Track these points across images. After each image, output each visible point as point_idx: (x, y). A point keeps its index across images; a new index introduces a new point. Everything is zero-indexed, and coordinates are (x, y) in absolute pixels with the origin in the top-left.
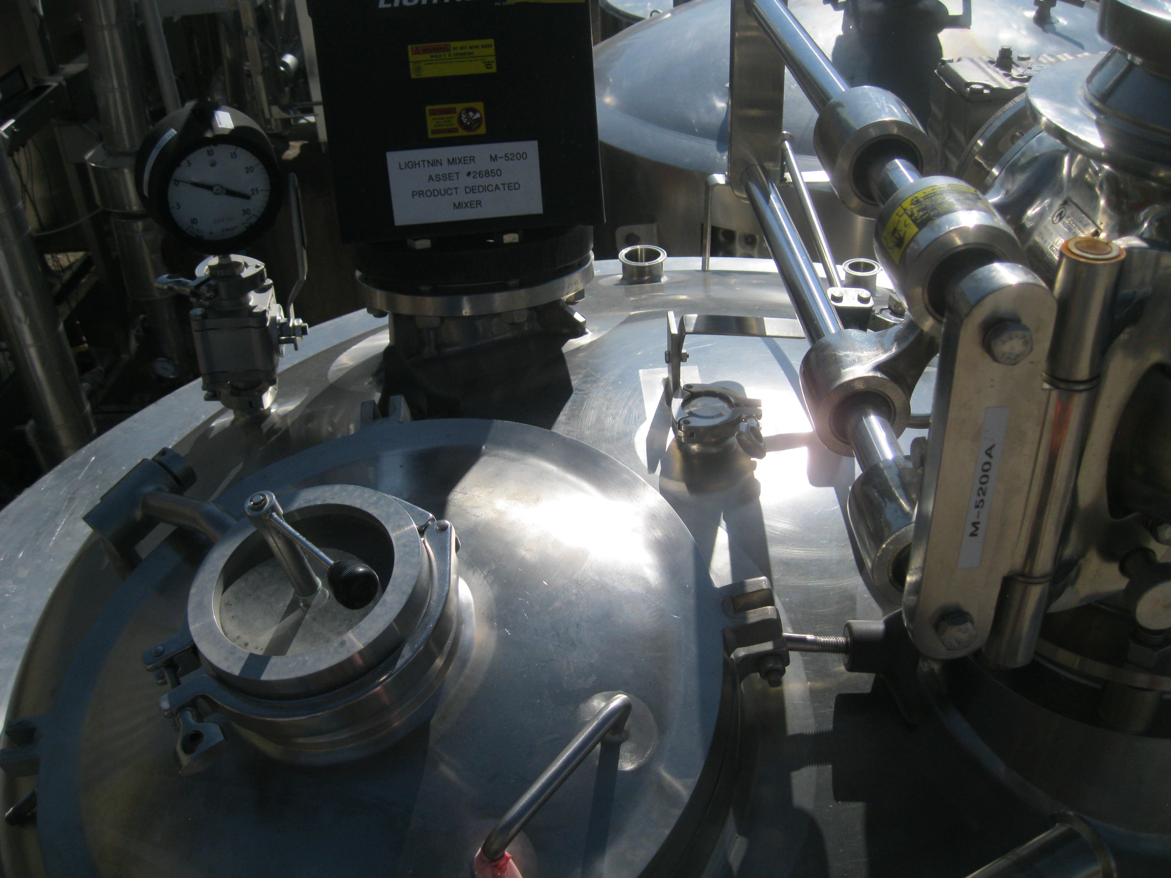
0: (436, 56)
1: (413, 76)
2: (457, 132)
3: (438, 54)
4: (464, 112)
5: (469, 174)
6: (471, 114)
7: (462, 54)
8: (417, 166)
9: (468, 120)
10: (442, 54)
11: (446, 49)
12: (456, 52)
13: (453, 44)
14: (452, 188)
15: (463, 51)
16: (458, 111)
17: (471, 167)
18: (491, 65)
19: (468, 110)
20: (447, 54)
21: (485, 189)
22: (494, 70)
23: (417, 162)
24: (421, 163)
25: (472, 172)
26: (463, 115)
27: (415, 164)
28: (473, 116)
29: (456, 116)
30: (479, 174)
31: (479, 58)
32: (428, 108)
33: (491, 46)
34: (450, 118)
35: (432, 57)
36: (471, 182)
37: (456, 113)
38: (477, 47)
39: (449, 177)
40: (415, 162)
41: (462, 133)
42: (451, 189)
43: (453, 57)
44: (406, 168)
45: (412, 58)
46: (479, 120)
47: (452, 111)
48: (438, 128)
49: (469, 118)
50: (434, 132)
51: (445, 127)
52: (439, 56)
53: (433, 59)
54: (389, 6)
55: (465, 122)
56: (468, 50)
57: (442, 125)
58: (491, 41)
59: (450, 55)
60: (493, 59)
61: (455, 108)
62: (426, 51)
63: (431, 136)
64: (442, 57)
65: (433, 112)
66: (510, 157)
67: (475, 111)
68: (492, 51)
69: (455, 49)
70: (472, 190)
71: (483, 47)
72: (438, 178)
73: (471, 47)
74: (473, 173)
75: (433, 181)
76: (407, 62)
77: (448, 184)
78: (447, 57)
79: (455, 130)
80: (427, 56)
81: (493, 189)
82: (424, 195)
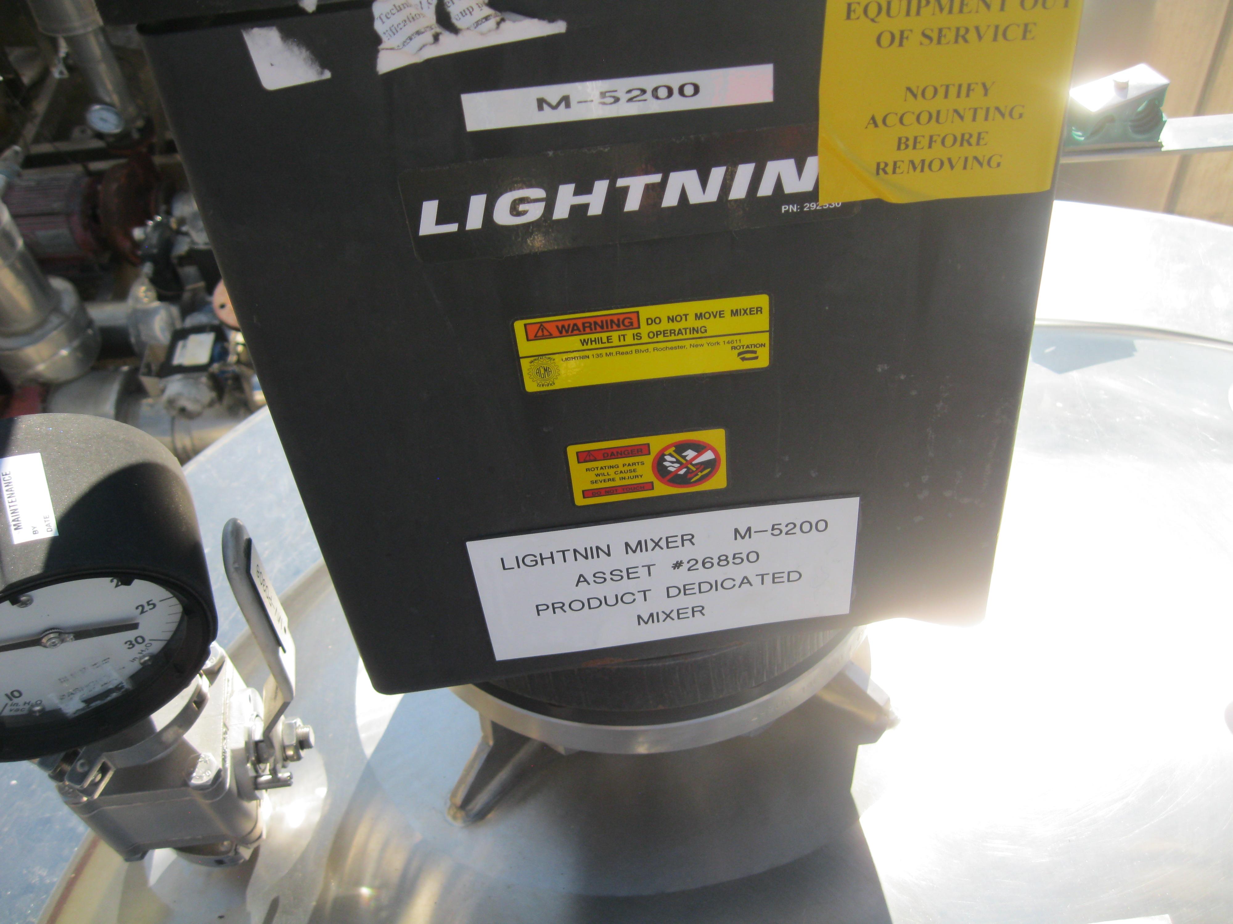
0: (600, 341)
1: (531, 386)
2: (652, 488)
3: (604, 336)
4: (671, 450)
5: (678, 565)
6: (690, 454)
7: (672, 332)
8: (548, 562)
9: (682, 466)
10: (615, 335)
11: (632, 323)
12: (654, 328)
13: (646, 312)
14: (635, 592)
15: (676, 326)
16: (655, 450)
17: (684, 553)
18: (755, 352)
19: (680, 448)
20: (629, 333)
21: (715, 586)
22: (763, 360)
23: (546, 554)
24: (558, 557)
25: (685, 561)
26: (668, 458)
27: (542, 559)
28: (695, 458)
29: (648, 460)
30: (704, 564)
31: (720, 339)
32: (572, 451)
33: (759, 310)
34: (634, 464)
35: (584, 342)
36: (682, 577)
37: (649, 453)
38: (721, 314)
39: (628, 574)
40: (541, 555)
41: (662, 489)
42: (633, 594)
43: (645, 339)
44: (519, 567)
45: (525, 347)
46: (712, 465)
47: (644, 450)
48: (595, 486)
49: (684, 462)
50: (586, 494)
51: (618, 483)
52: (605, 340)
53: (585, 347)
54: (453, 228)
55: (672, 469)
56: (692, 322)
57: (613, 480)
58: (762, 300)
59: (638, 336)
60: (765, 338)
61: (648, 445)
62: (565, 331)
63: (580, 501)
64: (616, 342)
65: (583, 457)
66: (785, 530)
67: (700, 448)
68: (763, 321)
69: (651, 321)
70: (685, 590)
71: (734, 313)
72: (600, 578)
73: (699, 316)
74: (688, 562)
75: (589, 584)
76: (515, 358)
77: (625, 585)
78: (629, 340)
79: (649, 486)
80: (573, 342)
81: (734, 585)
82: (566, 607)
